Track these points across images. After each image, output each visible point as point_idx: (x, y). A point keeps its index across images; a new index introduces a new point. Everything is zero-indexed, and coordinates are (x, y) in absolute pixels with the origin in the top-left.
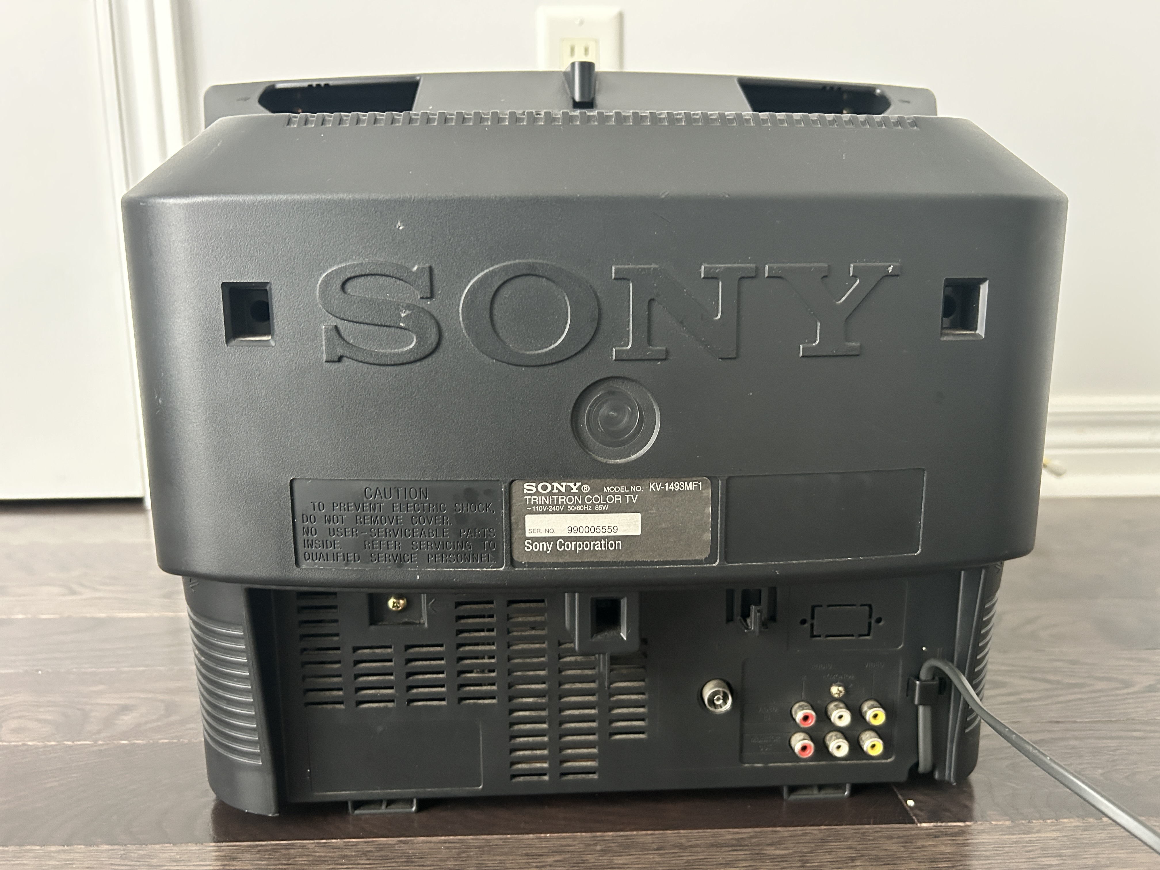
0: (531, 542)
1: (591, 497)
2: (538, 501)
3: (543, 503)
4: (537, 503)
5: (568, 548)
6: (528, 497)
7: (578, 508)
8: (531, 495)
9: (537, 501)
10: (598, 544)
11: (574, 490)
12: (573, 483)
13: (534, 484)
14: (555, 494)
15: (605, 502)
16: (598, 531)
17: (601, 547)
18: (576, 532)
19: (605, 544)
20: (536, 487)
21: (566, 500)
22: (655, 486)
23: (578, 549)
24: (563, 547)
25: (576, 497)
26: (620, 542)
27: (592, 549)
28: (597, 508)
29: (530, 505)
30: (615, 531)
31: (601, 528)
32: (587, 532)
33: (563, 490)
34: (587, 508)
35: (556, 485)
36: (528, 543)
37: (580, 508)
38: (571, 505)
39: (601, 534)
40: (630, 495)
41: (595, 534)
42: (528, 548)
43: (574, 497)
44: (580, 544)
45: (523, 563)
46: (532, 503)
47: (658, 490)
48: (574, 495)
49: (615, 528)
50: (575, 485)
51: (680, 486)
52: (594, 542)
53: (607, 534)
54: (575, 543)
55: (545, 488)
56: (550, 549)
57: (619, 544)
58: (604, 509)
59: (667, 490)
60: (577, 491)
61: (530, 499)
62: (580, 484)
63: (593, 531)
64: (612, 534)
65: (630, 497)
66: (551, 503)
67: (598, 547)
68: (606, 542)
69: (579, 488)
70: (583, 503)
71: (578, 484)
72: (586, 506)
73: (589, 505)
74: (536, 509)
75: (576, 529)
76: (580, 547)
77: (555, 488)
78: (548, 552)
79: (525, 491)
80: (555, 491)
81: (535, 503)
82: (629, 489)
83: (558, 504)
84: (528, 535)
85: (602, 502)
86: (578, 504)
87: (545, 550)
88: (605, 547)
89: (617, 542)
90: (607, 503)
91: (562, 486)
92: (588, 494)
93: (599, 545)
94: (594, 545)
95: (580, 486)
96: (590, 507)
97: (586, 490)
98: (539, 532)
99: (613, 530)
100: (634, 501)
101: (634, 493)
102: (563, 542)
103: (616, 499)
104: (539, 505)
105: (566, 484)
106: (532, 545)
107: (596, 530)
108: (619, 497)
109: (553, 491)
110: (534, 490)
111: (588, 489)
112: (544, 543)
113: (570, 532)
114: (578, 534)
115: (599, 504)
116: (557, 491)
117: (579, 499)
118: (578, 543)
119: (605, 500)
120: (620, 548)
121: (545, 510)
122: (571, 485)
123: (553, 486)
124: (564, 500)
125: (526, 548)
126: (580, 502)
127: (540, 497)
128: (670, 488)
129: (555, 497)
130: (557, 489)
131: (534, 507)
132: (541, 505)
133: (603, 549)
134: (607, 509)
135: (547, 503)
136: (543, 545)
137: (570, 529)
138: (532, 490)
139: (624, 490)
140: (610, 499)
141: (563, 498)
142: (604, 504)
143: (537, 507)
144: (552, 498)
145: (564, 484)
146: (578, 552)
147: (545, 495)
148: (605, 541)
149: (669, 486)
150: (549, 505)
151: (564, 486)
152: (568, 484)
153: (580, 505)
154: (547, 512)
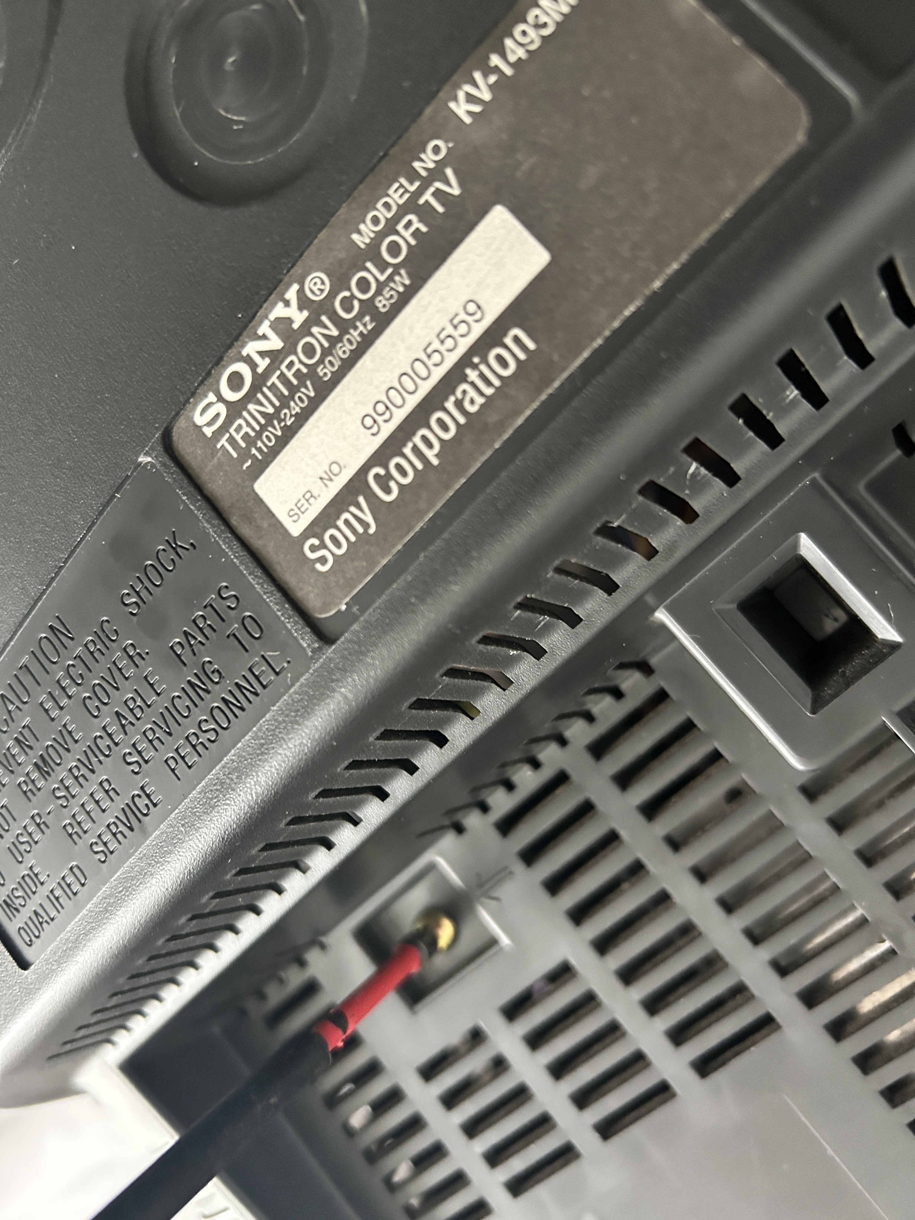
0: (316, 542)
1: (347, 294)
2: (248, 424)
3: (263, 421)
4: (253, 434)
5: (404, 473)
6: (223, 442)
7: (344, 350)
8: (224, 428)
9: (246, 429)
10: (464, 392)
11: (299, 318)
12: (280, 305)
13: (211, 397)
14: (268, 372)
15: (390, 271)
16: (436, 358)
17: (481, 394)
18: (387, 416)
19: (482, 376)
20: (220, 399)
21: (301, 362)
22: (471, 99)
23: (431, 455)
24: (392, 484)
25: (315, 330)
26: (516, 331)
27: (462, 420)
28: (382, 304)
29: (244, 454)
30: (478, 316)
31: (436, 345)
32: (411, 388)
33: (275, 343)
34: (361, 328)
35: (251, 348)
36: (313, 549)
37: (348, 347)
38: (321, 361)
39: (451, 359)
40: (432, 190)
41: (438, 374)
42: (323, 560)
43: (312, 335)
44: (424, 438)
45: (344, 607)
46: (243, 445)
47: (487, 96)
48: (306, 329)
49: (472, 307)
50: (287, 303)
51: (538, 26)
52: (452, 399)
53: (464, 345)
54: (410, 445)
55: (236, 381)
56: (369, 518)
57: (517, 339)
58: (401, 289)
59: (508, 71)
60: (306, 314)
61: (232, 441)
62: (295, 287)
63: (424, 373)
64: (478, 330)
65: (438, 194)
66: (277, 404)
67: (472, 402)
68: (483, 367)
69: (304, 302)
70: (344, 326)
71: (291, 294)
72: (356, 328)
73: (360, 316)
74: (259, 450)
75: (381, 408)
76: (430, 446)
77: (257, 358)
78: (372, 530)
79: (208, 432)
80: (263, 364)
81: (246, 437)
82: (413, 176)
83: (293, 390)
84: (296, 529)
85: (382, 278)
86: (334, 341)
87: (361, 530)
88: (488, 383)
89: (508, 341)
90: (397, 268)
91: (264, 337)
92: (332, 295)
93: (472, 393)
94: (459, 404)
95: (301, 292)
96: (367, 318)
97: (322, 291)
98: (312, 500)
99: (469, 319)
100: (456, 191)
101: (437, 173)
102: (382, 472)
103: (407, 234)
104: (259, 434)
105: (266, 324)
106: (323, 546)
107: (430, 363)
108: (409, 223)
109: (260, 370)
110: (221, 408)
111: (323, 283)
112: (346, 516)
113: (375, 429)
114: (400, 416)
115: (379, 292)
116: (267, 361)
117: (326, 327)
118: (417, 440)
119: (382, 266)
120: (531, 345)
121: (279, 433)
122: (279, 311)
123: (249, 360)
124: (297, 366)
125: (318, 566)
126: (335, 332)
127: (245, 414)
128: (512, 58)
129: (274, 379)
130: (262, 354)
131: (254, 451)
132: (263, 428)
133: (489, 391)
134: (407, 282)
135: (271, 410)
136: (347, 522)
137: (368, 422)
138: (218, 415)
139: (406, 191)
140: (394, 249)
141: (292, 363)
142: (390, 278)
143: (259, 444)
144: (269, 388)
145: (264, 328)
146: (435, 462)
147: (250, 397)
148: (475, 367)
149: (503, 55)
150: (278, 410)
151: (270, 334)
152: (272, 316)
153: (339, 339)
154: (289, 433)
